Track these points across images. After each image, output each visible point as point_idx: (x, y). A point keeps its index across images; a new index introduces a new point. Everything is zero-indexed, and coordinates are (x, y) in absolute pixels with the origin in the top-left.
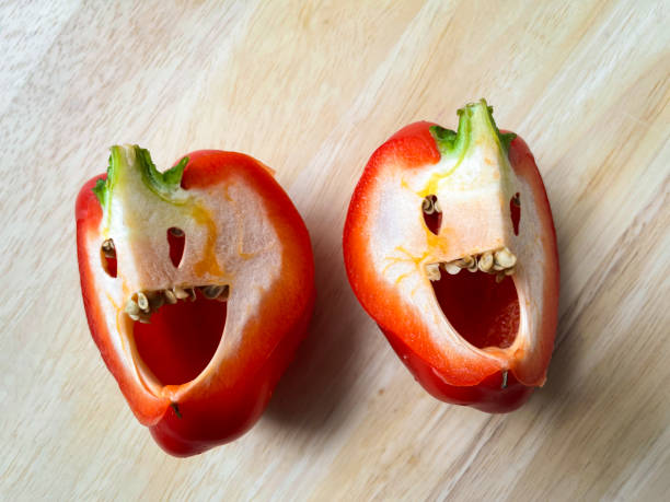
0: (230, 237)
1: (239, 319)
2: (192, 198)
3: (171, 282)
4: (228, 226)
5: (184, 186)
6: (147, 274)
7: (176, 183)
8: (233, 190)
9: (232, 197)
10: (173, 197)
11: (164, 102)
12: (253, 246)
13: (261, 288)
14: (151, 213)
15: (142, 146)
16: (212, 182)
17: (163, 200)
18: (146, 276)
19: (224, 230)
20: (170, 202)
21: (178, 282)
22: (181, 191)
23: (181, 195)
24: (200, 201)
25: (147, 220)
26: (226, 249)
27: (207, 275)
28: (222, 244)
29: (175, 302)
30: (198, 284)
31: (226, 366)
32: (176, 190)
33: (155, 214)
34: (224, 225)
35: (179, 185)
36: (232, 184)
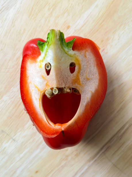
0: (84, 71)
1: (84, 102)
2: (75, 54)
3: (65, 85)
4: (85, 67)
5: (73, 49)
6: (59, 81)
7: (71, 47)
8: (87, 53)
9: (87, 56)
10: (69, 53)
11: (3, 9)
12: (91, 75)
13: (92, 92)
14: (62, 58)
15: (61, 31)
16: (81, 49)
17: (66, 53)
18: (58, 81)
19: (83, 68)
20: (68, 55)
21: (67, 86)
22: (72, 51)
23: (72, 52)
24: (77, 56)
25: (60, 60)
26: (82, 76)
27: (76, 84)
28: (82, 73)
29: (66, 92)
30: (73, 87)
31: (79, 118)
32: (70, 50)
33: (63, 58)
34: (83, 66)
35: (71, 48)
36: (87, 51)
